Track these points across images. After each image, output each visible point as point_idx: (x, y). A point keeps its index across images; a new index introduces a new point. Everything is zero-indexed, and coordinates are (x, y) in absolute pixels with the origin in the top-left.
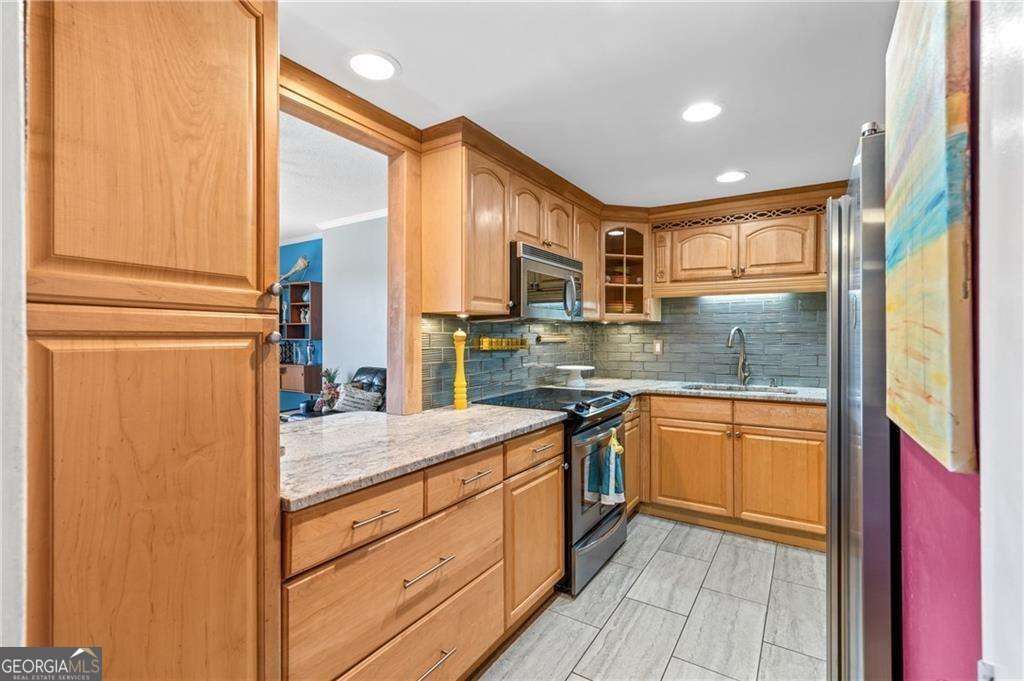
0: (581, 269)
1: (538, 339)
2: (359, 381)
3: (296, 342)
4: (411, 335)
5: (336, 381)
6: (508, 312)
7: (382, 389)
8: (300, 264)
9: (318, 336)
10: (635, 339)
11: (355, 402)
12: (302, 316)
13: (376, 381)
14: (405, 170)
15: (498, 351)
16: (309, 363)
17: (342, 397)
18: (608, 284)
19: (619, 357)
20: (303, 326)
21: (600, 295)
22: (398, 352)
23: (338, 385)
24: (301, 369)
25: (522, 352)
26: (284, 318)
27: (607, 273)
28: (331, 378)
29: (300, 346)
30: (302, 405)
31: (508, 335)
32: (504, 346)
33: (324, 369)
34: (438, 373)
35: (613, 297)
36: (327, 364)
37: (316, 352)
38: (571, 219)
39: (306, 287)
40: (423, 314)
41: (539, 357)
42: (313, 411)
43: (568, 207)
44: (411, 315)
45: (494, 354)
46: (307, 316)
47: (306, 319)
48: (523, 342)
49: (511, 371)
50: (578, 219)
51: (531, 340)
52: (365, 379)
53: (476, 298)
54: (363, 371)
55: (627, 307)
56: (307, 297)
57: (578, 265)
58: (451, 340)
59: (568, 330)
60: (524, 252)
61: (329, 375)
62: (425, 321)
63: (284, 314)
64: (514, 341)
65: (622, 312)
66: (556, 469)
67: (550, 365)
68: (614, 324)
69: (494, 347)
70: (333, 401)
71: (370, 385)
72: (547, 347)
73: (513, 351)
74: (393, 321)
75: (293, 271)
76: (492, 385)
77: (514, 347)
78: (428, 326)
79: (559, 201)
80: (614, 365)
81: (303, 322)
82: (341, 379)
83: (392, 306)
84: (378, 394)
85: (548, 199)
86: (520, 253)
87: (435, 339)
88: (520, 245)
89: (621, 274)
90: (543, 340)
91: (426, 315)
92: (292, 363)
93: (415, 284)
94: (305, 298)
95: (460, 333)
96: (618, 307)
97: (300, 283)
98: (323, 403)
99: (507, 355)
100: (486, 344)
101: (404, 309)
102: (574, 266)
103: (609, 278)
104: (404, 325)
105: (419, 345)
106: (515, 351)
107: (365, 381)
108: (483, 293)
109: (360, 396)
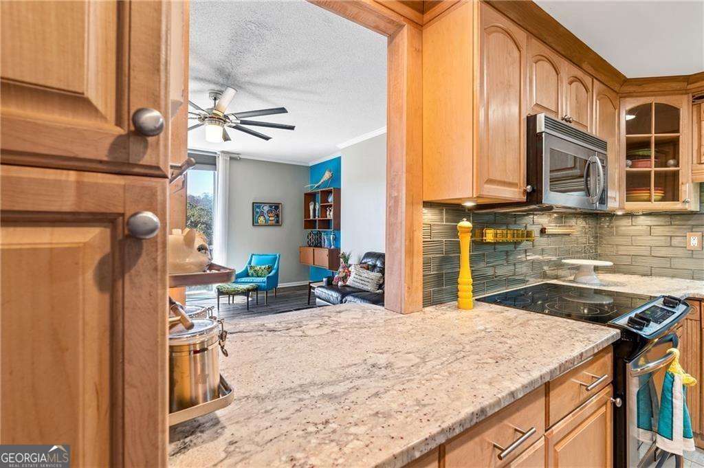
0: (605, 149)
1: (543, 231)
2: (365, 263)
3: (324, 232)
4: (412, 225)
5: (350, 262)
6: (524, 199)
7: (382, 271)
8: (327, 175)
9: (338, 228)
10: (658, 231)
11: (362, 280)
12: (328, 213)
13: (379, 264)
14: (406, 44)
15: (503, 243)
16: (333, 247)
17: (353, 275)
18: (628, 169)
19: (633, 250)
20: (329, 220)
21: (619, 181)
22: (397, 244)
23: (350, 266)
24: (326, 252)
25: (525, 244)
26: (317, 215)
27: (628, 157)
28: (346, 260)
29: (327, 234)
30: (324, 279)
31: (512, 227)
32: (509, 238)
33: (342, 252)
34: (440, 267)
35: (635, 183)
36: (344, 249)
37: (337, 239)
38: (590, 93)
39: (329, 192)
40: (424, 202)
41: (543, 250)
42: (332, 284)
43: (588, 80)
44: (411, 203)
45: (497, 246)
46: (331, 213)
47: (330, 215)
48: (529, 234)
49: (515, 265)
50: (598, 96)
51: (536, 230)
52: (370, 262)
53: (490, 181)
54: (369, 255)
55: (656, 194)
56: (331, 199)
57: (603, 145)
58: (454, 232)
59: (573, 222)
60: (546, 126)
61: (345, 257)
62: (425, 211)
63: (317, 212)
64: (520, 232)
65: (650, 200)
66: (603, 405)
67: (554, 258)
68: (630, 215)
69: (500, 239)
70: (346, 278)
71: (374, 266)
72: (553, 239)
73: (516, 244)
74: (392, 211)
75: (322, 181)
76: (495, 281)
77: (519, 239)
78: (428, 216)
79: (579, 73)
80: (626, 260)
81: (328, 218)
82: (353, 261)
83: (390, 195)
84: (380, 275)
85: (567, 69)
86: (541, 126)
87: (436, 230)
88: (541, 119)
89: (649, 157)
90: (549, 231)
91: (427, 204)
92: (321, 247)
93: (416, 170)
94: (330, 200)
95: (465, 224)
96: (644, 194)
97: (327, 189)
98: (339, 279)
99: (511, 247)
100: (490, 235)
101: (404, 196)
102: (598, 147)
103: (630, 162)
104: (404, 215)
105: (419, 236)
106: (520, 243)
107: (370, 263)
108: (497, 176)
109: (366, 275)
